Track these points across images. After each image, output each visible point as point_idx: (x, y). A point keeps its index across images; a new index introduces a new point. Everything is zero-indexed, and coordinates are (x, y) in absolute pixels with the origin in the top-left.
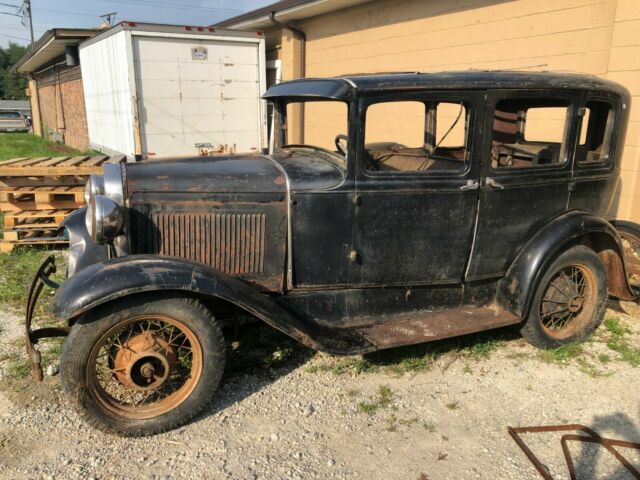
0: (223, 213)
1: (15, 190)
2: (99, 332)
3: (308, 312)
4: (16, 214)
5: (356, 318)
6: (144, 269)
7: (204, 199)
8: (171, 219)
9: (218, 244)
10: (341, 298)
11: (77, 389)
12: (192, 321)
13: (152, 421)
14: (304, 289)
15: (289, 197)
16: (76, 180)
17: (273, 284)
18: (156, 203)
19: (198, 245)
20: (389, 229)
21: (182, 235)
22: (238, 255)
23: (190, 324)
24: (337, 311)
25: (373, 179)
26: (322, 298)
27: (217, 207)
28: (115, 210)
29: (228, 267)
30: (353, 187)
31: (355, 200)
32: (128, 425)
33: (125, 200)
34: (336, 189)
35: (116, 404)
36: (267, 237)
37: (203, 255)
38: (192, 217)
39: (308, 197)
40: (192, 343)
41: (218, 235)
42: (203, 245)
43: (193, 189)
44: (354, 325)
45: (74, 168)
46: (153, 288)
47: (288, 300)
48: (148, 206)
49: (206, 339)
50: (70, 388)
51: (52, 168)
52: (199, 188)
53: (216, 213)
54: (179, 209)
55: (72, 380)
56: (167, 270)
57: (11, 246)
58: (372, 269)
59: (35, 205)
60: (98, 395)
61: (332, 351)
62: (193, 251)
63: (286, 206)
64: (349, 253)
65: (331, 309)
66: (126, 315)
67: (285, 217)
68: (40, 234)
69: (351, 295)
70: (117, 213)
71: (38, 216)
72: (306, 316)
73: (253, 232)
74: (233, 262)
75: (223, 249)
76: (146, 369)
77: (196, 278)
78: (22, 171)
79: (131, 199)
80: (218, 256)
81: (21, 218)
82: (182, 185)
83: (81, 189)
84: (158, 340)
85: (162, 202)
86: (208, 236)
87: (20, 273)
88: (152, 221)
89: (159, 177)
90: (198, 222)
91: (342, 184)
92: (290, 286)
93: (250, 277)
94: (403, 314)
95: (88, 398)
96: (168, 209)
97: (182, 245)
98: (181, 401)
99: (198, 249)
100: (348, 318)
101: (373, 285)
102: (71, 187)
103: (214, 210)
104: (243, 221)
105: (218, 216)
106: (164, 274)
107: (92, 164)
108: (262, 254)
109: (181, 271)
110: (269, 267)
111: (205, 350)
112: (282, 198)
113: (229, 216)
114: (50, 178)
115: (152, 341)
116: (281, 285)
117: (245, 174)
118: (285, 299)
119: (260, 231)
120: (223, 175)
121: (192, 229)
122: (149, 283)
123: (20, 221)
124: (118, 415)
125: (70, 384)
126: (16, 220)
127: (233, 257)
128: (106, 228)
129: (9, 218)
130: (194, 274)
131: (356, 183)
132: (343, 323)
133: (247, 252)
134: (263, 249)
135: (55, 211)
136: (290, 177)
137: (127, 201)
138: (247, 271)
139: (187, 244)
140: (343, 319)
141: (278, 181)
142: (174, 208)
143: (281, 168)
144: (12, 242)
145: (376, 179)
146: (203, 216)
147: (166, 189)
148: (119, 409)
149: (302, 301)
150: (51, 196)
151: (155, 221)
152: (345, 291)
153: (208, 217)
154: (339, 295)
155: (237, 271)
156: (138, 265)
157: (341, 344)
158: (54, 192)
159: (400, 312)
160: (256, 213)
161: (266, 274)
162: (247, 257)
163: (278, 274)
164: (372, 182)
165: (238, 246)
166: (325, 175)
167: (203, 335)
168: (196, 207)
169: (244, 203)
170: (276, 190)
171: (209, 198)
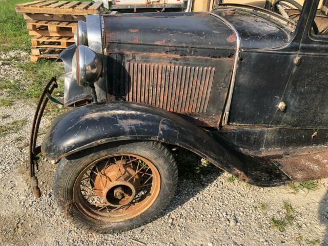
0: (180, 64)
1: (36, 22)
2: (81, 167)
3: (235, 143)
4: (38, 39)
5: (270, 149)
6: (120, 121)
7: (167, 52)
8: (140, 67)
9: (174, 89)
10: (262, 134)
11: (66, 205)
12: (156, 159)
13: (121, 223)
14: (235, 127)
15: (237, 54)
16: (73, 18)
17: (213, 121)
18: (128, 53)
19: (159, 89)
20: (318, 87)
21: (147, 81)
22: (188, 98)
23: (154, 161)
24: (257, 144)
25: (317, 43)
26: (248, 133)
27: (176, 59)
28: (95, 59)
29: (179, 107)
30: (297, 49)
31: (296, 61)
32: (104, 227)
33: (103, 49)
34: (281, 50)
35: (95, 211)
36: (214, 86)
37: (162, 97)
38: (156, 66)
39: (254, 55)
40: (153, 172)
41: (175, 81)
42: (163, 89)
43: (158, 43)
44: (268, 154)
45: (71, 9)
46: (128, 138)
47: (222, 134)
48: (122, 55)
49: (164, 171)
50: (61, 204)
51: (58, 9)
52: (163, 42)
53: (175, 64)
54: (146, 60)
55: (62, 199)
56: (139, 122)
57: (36, 58)
58: (293, 116)
59: (49, 33)
60: (82, 207)
61: (259, 183)
62: (155, 93)
63: (233, 61)
64: (278, 103)
65: (253, 142)
66: (104, 154)
67: (231, 71)
68: (52, 52)
69: (269, 132)
70: (96, 61)
71: (50, 40)
72: (234, 146)
73: (203, 82)
74: (184, 103)
75: (178, 94)
76: (118, 192)
77: (162, 130)
78: (40, 10)
79: (108, 49)
80: (173, 98)
81: (41, 40)
82: (149, 38)
83: (75, 24)
84: (128, 169)
85: (133, 52)
86: (167, 83)
87: (41, 77)
88: (124, 67)
89: (131, 31)
90: (160, 71)
91: (287, 45)
92: (224, 123)
93: (195, 116)
94: (305, 147)
95: (74, 209)
96: (138, 58)
97: (147, 88)
98: (142, 211)
99: (158, 92)
100: (264, 148)
101: (289, 127)
102: (70, 22)
103: (174, 61)
104: (196, 72)
105: (177, 67)
106: (137, 126)
107: (82, 8)
108: (208, 99)
109: (150, 123)
110: (211, 109)
111: (163, 179)
112: (231, 55)
113: (185, 67)
114: (58, 16)
115: (123, 170)
116: (218, 123)
117: (202, 31)
118: (219, 133)
119: (209, 81)
120: (183, 32)
121: (156, 76)
122: (124, 133)
123: (40, 42)
124: (97, 220)
125: (61, 201)
126: (38, 42)
127: (184, 100)
128: (88, 75)
129: (34, 40)
130: (161, 126)
131: (301, 45)
132: (260, 152)
133: (196, 96)
134: (208, 95)
135: (61, 38)
136: (240, 36)
137: (105, 50)
138: (194, 111)
139: (151, 88)
140: (261, 149)
141: (230, 39)
142: (142, 58)
143: (232, 28)
144: (36, 56)
145: (320, 43)
146: (164, 66)
147: (137, 41)
148: (97, 215)
149: (233, 135)
150: (57, 27)
151: (127, 68)
152: (266, 129)
153: (169, 67)
154: (261, 132)
155: (186, 110)
156: (114, 116)
157: (265, 176)
158: (59, 26)
159: (303, 146)
160: (208, 67)
161: (208, 114)
162: (195, 101)
163: (217, 114)
164: (315, 45)
165: (190, 92)
166: (271, 36)
167: (163, 169)
168: (160, 58)
169: (198, 57)
170: (228, 47)
171: (171, 51)
